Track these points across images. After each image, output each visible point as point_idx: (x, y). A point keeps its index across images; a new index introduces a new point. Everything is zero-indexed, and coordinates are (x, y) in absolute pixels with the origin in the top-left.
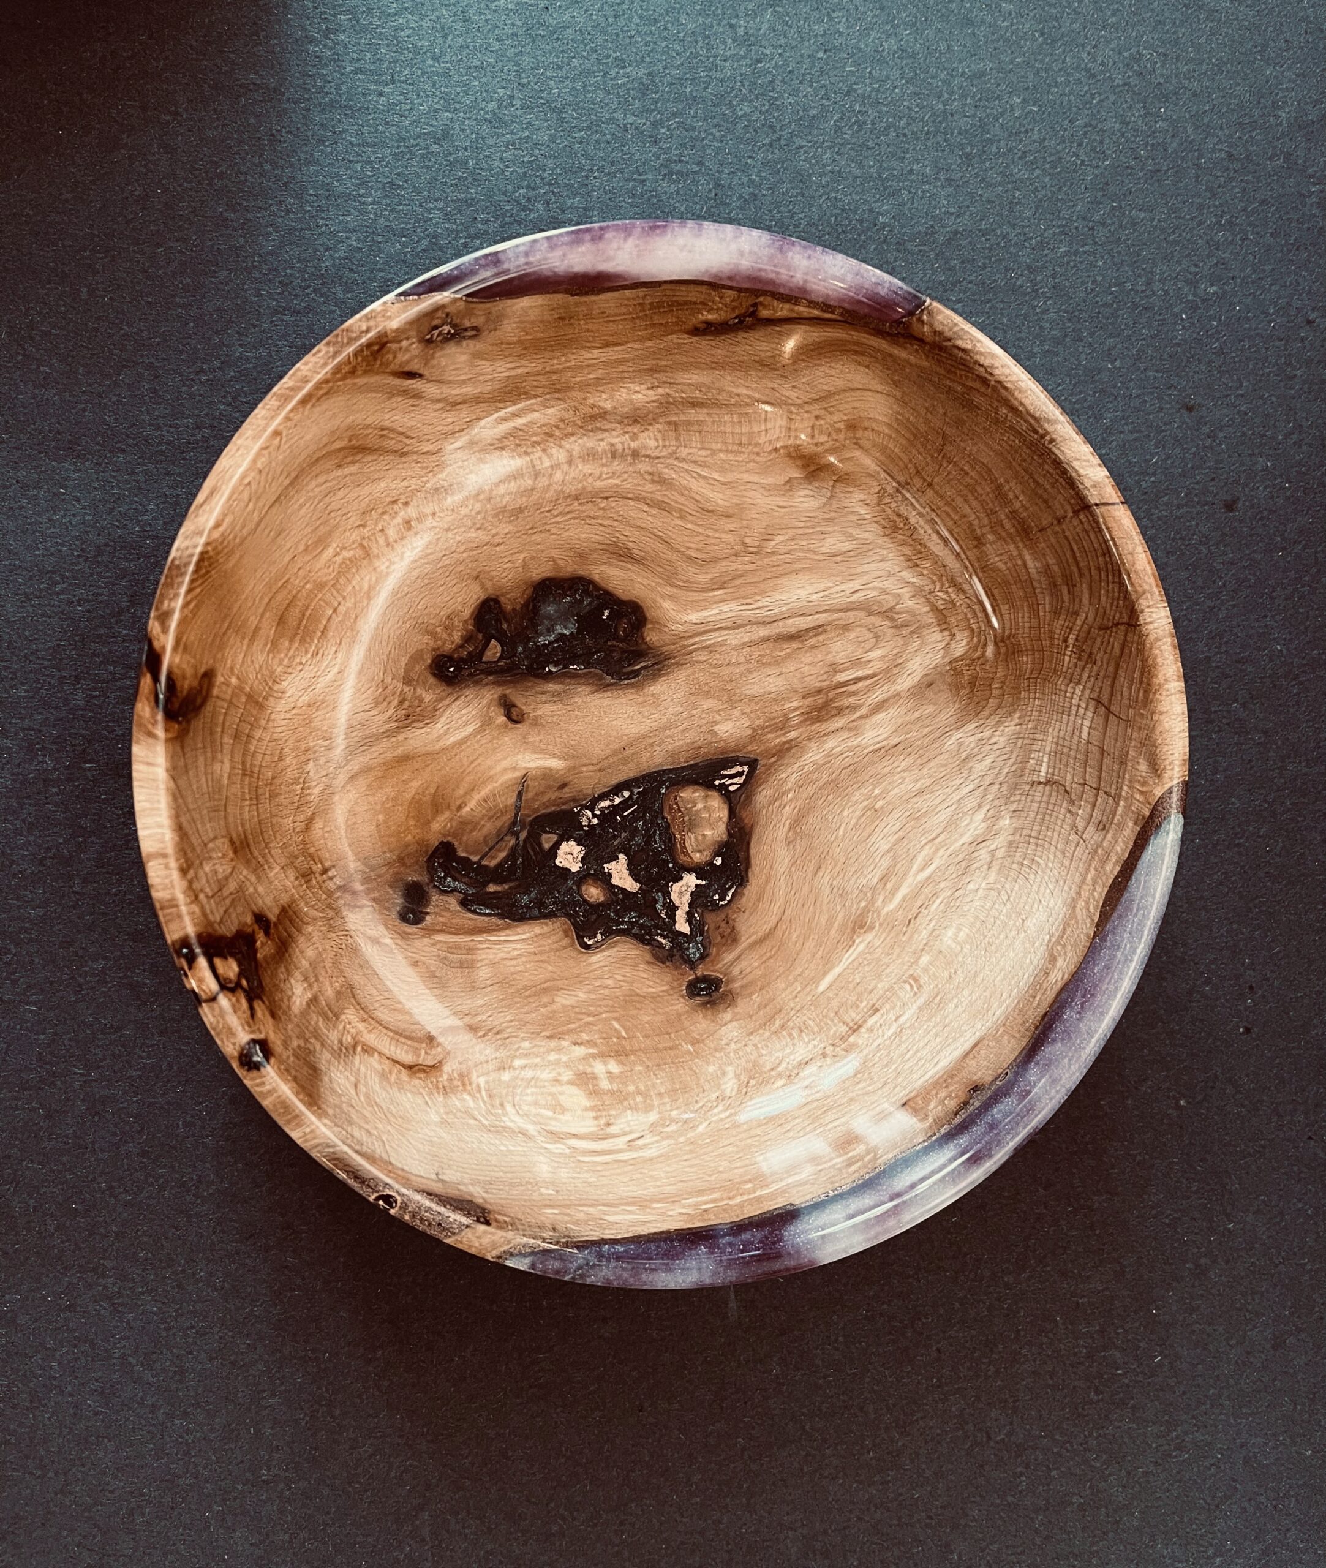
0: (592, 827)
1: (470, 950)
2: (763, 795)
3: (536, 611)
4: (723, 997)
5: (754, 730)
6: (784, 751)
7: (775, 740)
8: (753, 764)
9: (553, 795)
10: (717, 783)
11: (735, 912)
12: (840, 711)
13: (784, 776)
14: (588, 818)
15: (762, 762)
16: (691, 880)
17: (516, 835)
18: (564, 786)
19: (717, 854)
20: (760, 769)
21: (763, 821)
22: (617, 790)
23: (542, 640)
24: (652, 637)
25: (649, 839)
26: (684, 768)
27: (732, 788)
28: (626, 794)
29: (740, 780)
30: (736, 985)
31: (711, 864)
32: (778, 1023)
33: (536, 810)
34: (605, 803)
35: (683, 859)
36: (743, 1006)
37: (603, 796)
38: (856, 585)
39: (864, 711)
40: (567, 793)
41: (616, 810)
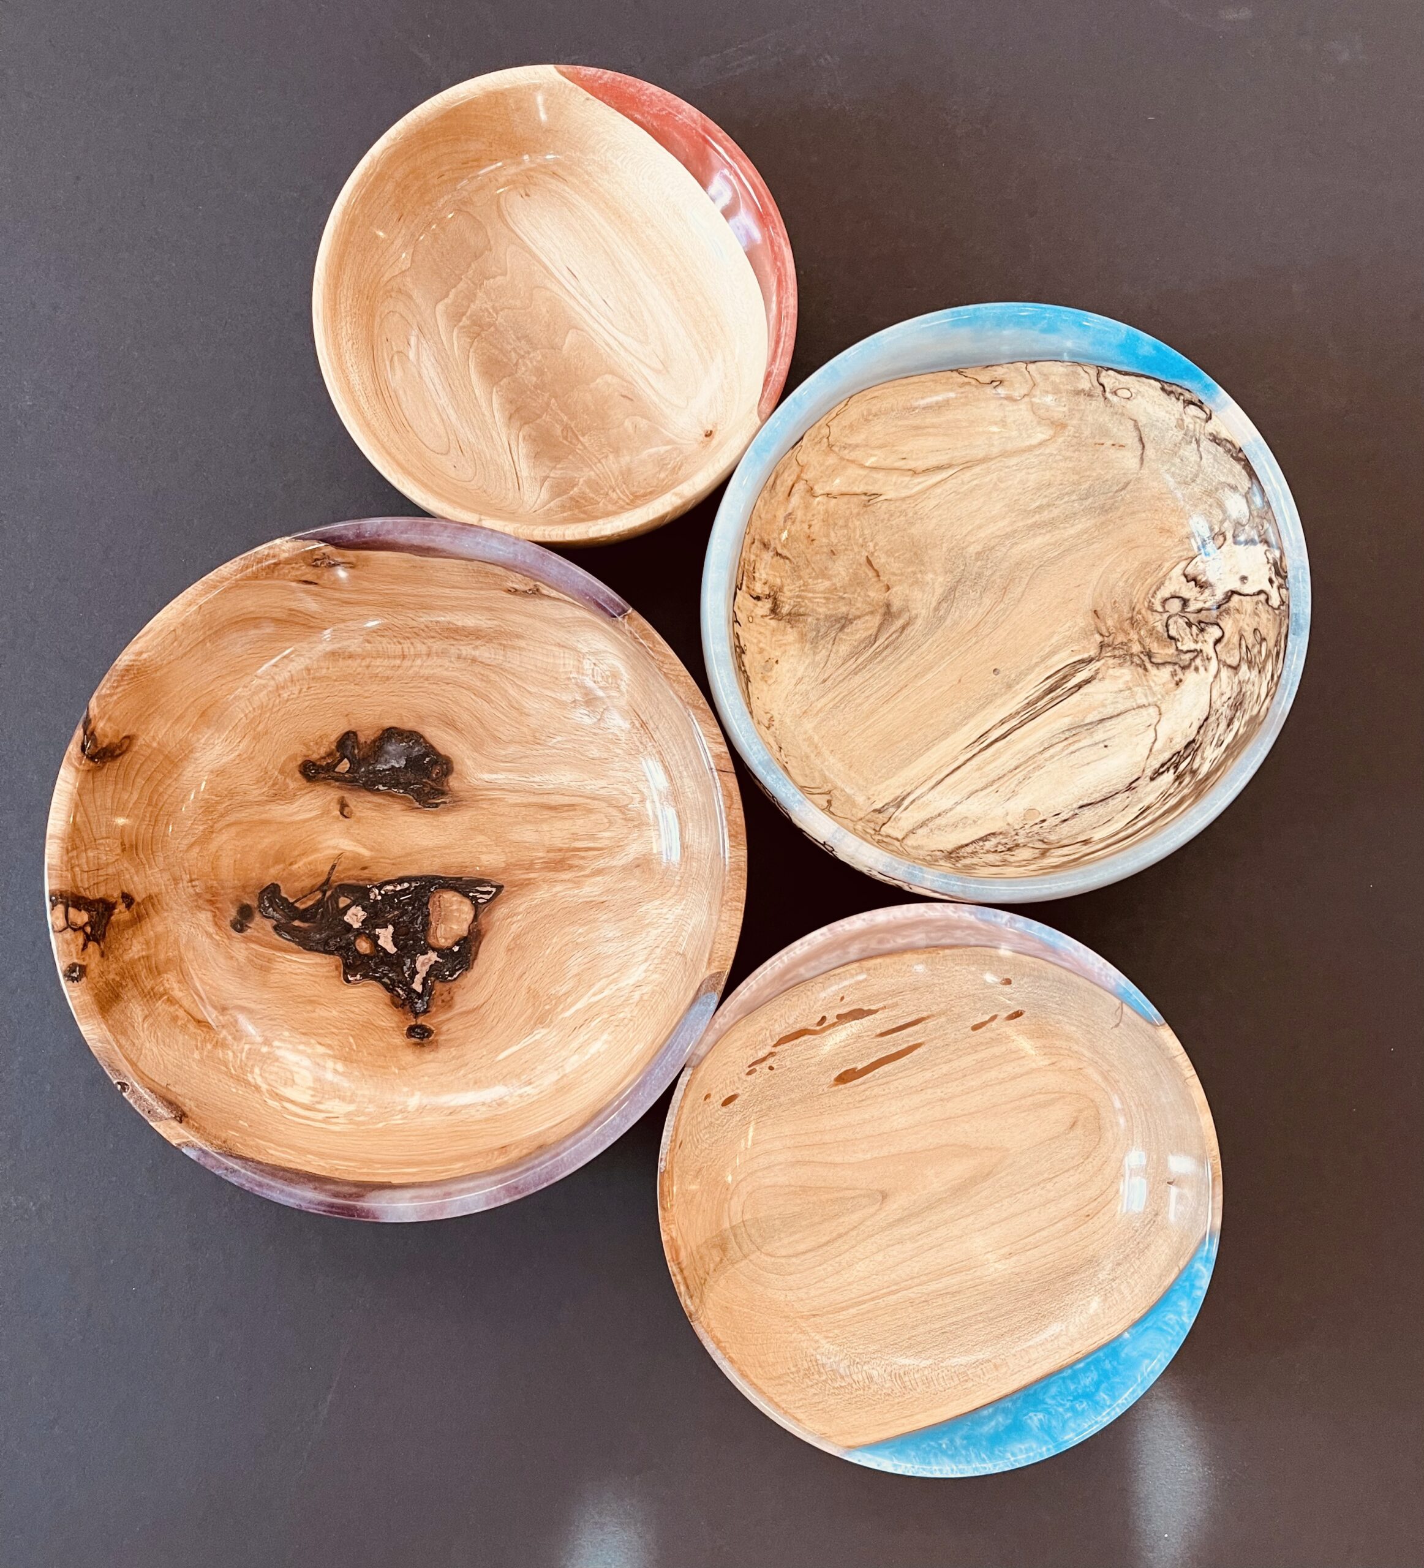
0: (376, 901)
1: (269, 960)
2: (501, 911)
3: (381, 748)
4: (431, 1042)
5: (508, 865)
6: (525, 885)
7: (520, 875)
8: (500, 888)
9: (356, 872)
10: (471, 894)
11: (456, 987)
12: (571, 867)
13: (519, 902)
14: (375, 895)
15: (505, 889)
16: (433, 957)
17: (324, 893)
18: (364, 868)
19: (457, 944)
20: (504, 893)
21: (495, 929)
22: (401, 881)
23: (380, 767)
24: (453, 782)
25: (413, 920)
26: (451, 879)
27: (480, 901)
28: (406, 885)
29: (488, 897)
30: (442, 1038)
31: (450, 949)
32: (462, 1072)
33: (342, 879)
34: (390, 888)
35: (432, 941)
36: (442, 1054)
37: (388, 883)
38: (603, 783)
39: (587, 872)
40: (365, 874)
41: (397, 894)
